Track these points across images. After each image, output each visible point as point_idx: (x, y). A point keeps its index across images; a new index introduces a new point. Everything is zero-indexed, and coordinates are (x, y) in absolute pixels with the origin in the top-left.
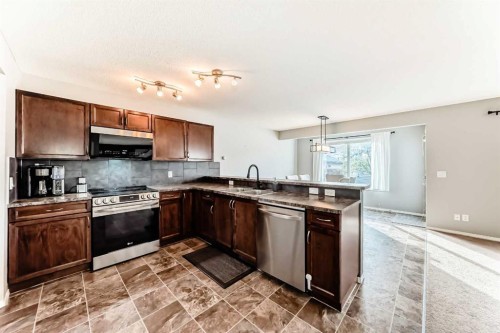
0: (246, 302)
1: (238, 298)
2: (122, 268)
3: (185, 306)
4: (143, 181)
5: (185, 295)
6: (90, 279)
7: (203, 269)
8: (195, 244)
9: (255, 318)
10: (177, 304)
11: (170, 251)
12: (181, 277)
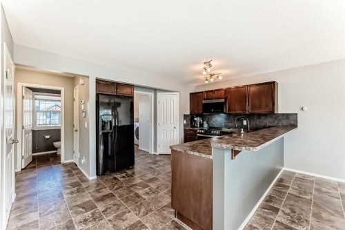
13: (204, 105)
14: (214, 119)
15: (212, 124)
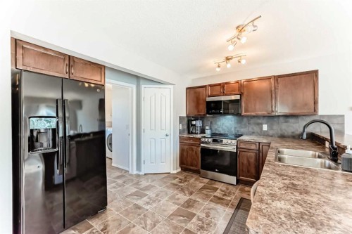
13: (209, 103)
14: (219, 123)
15: (216, 129)
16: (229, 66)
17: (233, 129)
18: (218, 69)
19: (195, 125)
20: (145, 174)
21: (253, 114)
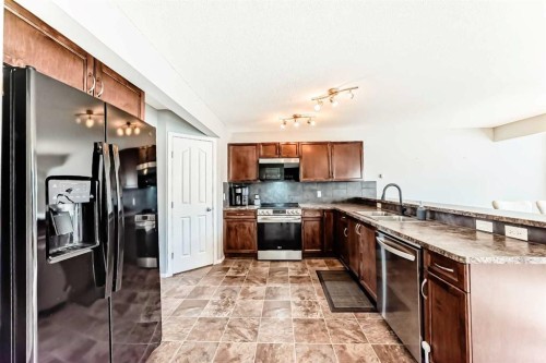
0: (343, 334)
1: (338, 325)
2: (273, 264)
3: (293, 307)
4: (296, 199)
5: (298, 300)
6: (255, 265)
7: (324, 287)
8: (334, 265)
9: (342, 352)
10: (289, 303)
11: (310, 263)
12: (304, 286)
14: (270, 191)
15: (266, 199)
16: (297, 125)
17: (286, 198)
18: (283, 126)
19: (241, 194)
20: (174, 275)
21: (312, 180)
